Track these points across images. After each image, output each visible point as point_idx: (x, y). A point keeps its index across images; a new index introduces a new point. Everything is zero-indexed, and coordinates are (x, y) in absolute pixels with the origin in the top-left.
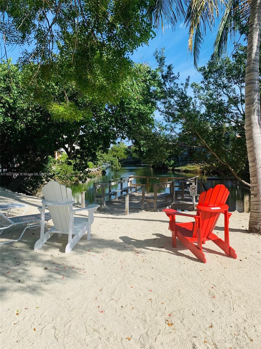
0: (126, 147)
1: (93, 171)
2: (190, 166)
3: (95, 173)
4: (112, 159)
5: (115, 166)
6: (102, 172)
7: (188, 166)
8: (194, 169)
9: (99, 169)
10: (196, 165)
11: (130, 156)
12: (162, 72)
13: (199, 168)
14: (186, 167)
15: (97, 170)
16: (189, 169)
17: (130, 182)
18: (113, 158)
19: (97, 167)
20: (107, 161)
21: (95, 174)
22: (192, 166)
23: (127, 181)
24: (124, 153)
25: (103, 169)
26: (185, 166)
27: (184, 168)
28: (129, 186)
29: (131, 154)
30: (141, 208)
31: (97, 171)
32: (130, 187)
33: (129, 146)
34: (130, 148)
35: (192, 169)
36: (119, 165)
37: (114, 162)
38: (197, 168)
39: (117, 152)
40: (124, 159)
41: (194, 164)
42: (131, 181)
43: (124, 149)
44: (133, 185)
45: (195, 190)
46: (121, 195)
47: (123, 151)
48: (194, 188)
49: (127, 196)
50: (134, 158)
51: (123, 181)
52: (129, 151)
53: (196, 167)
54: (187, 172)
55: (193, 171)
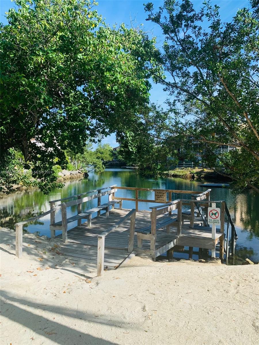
0: (112, 149)
1: (73, 173)
2: (179, 170)
3: (75, 175)
4: (95, 160)
5: (98, 168)
6: (84, 175)
7: (177, 170)
8: (184, 173)
9: (81, 172)
10: (185, 169)
11: (116, 158)
12: (171, 12)
13: (189, 172)
14: (175, 172)
15: (79, 172)
16: (178, 174)
17: (112, 195)
18: (97, 160)
19: (78, 169)
20: (90, 163)
21: (76, 177)
22: (181, 170)
23: (107, 194)
24: (109, 155)
25: (85, 172)
26: (173, 170)
27: (172, 172)
28: (111, 200)
29: (117, 156)
30: (127, 250)
31: (78, 174)
32: (112, 202)
33: (114, 148)
34: (115, 150)
35: (181, 174)
36: (103, 168)
37: (98, 164)
38: (187, 173)
39: (102, 153)
40: (109, 161)
41: (184, 169)
42: (113, 193)
43: (109, 151)
44: (116, 198)
45: (217, 216)
46: (98, 215)
47: (109, 153)
48: (214, 212)
49: (101, 238)
50: (119, 161)
51: (101, 195)
52: (114, 153)
53: (186, 171)
54: (176, 177)
55: (183, 176)
